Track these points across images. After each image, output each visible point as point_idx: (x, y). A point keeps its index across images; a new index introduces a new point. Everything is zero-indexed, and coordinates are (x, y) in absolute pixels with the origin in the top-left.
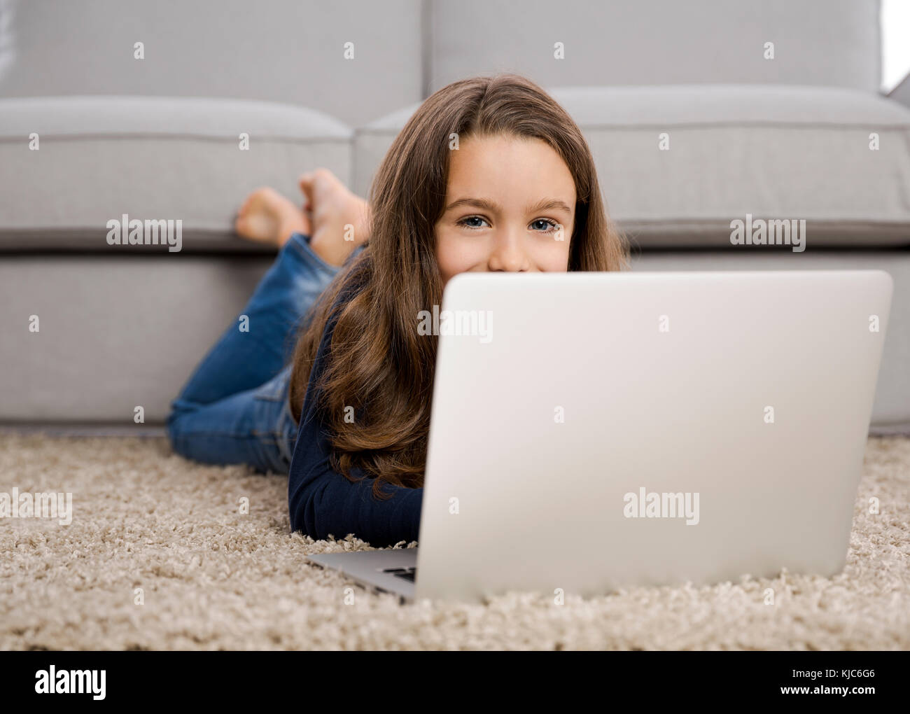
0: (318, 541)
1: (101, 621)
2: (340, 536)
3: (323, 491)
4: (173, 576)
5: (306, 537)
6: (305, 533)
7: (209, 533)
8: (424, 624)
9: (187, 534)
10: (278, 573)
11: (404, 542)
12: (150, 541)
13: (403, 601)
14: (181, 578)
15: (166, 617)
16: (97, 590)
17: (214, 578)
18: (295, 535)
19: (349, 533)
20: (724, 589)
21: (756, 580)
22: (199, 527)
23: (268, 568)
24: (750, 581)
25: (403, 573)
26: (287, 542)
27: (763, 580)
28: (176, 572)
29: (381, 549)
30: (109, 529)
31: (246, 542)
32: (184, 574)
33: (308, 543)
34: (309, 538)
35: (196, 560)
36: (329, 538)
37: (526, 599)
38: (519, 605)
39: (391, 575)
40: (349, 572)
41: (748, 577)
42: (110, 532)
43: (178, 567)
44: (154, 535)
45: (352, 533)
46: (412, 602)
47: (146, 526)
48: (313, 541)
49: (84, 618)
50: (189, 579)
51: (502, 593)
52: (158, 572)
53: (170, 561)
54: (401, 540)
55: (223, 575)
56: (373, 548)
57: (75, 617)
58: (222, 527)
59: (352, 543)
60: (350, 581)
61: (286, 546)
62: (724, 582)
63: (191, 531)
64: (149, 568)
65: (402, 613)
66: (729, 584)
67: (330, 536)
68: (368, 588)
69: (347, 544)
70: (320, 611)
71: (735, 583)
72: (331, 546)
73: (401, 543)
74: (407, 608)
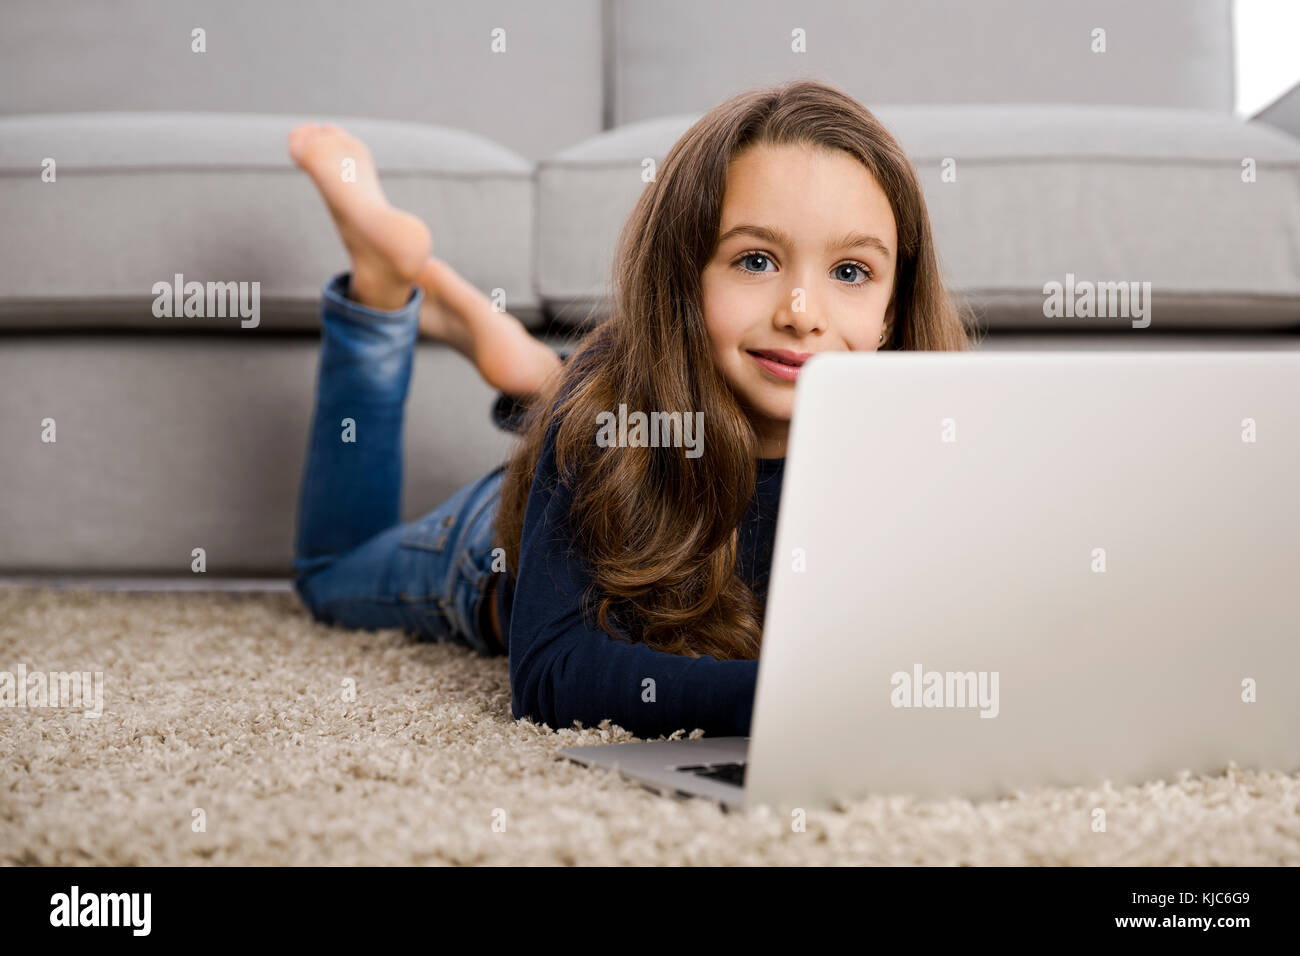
0: (560, 731)
1: (317, 838)
2: (591, 723)
3: (565, 660)
4: (380, 778)
5: (541, 725)
6: (537, 719)
7: (400, 720)
8: (769, 839)
9: (366, 723)
10: (526, 773)
11: (683, 731)
12: (321, 732)
13: (724, 808)
14: (394, 780)
15: (404, 833)
16: (286, 797)
17: (442, 781)
18: (524, 722)
19: (604, 718)
20: (1156, 790)
21: (1196, 777)
22: (381, 713)
23: (513, 766)
24: (1189, 780)
25: (704, 772)
26: (515, 732)
27: (1205, 778)
28: (383, 773)
29: (649, 740)
30: (256, 716)
31: (456, 731)
32: (395, 775)
33: (544, 733)
34: (545, 726)
35: (406, 755)
36: (575, 726)
37: (898, 804)
38: (888, 812)
39: (690, 775)
40: (629, 771)
41: (1186, 774)
42: (257, 719)
43: (384, 767)
44: (323, 723)
45: (608, 719)
46: (740, 810)
47: (307, 711)
48: (551, 730)
49: (293, 834)
50: (408, 783)
51: (861, 797)
52: (357, 773)
53: (372, 757)
54: (679, 729)
55: (450, 775)
56: (639, 740)
57: (279, 833)
58: (412, 712)
59: (609, 733)
60: (634, 782)
61: (514, 737)
62: (1154, 782)
63: (371, 719)
64: (345, 768)
65: (733, 825)
66: (1161, 784)
67: (576, 723)
68: (665, 792)
69: (604, 734)
70: (618, 823)
71: (1170, 782)
72: (583, 737)
73: (678, 732)
74: (735, 818)
